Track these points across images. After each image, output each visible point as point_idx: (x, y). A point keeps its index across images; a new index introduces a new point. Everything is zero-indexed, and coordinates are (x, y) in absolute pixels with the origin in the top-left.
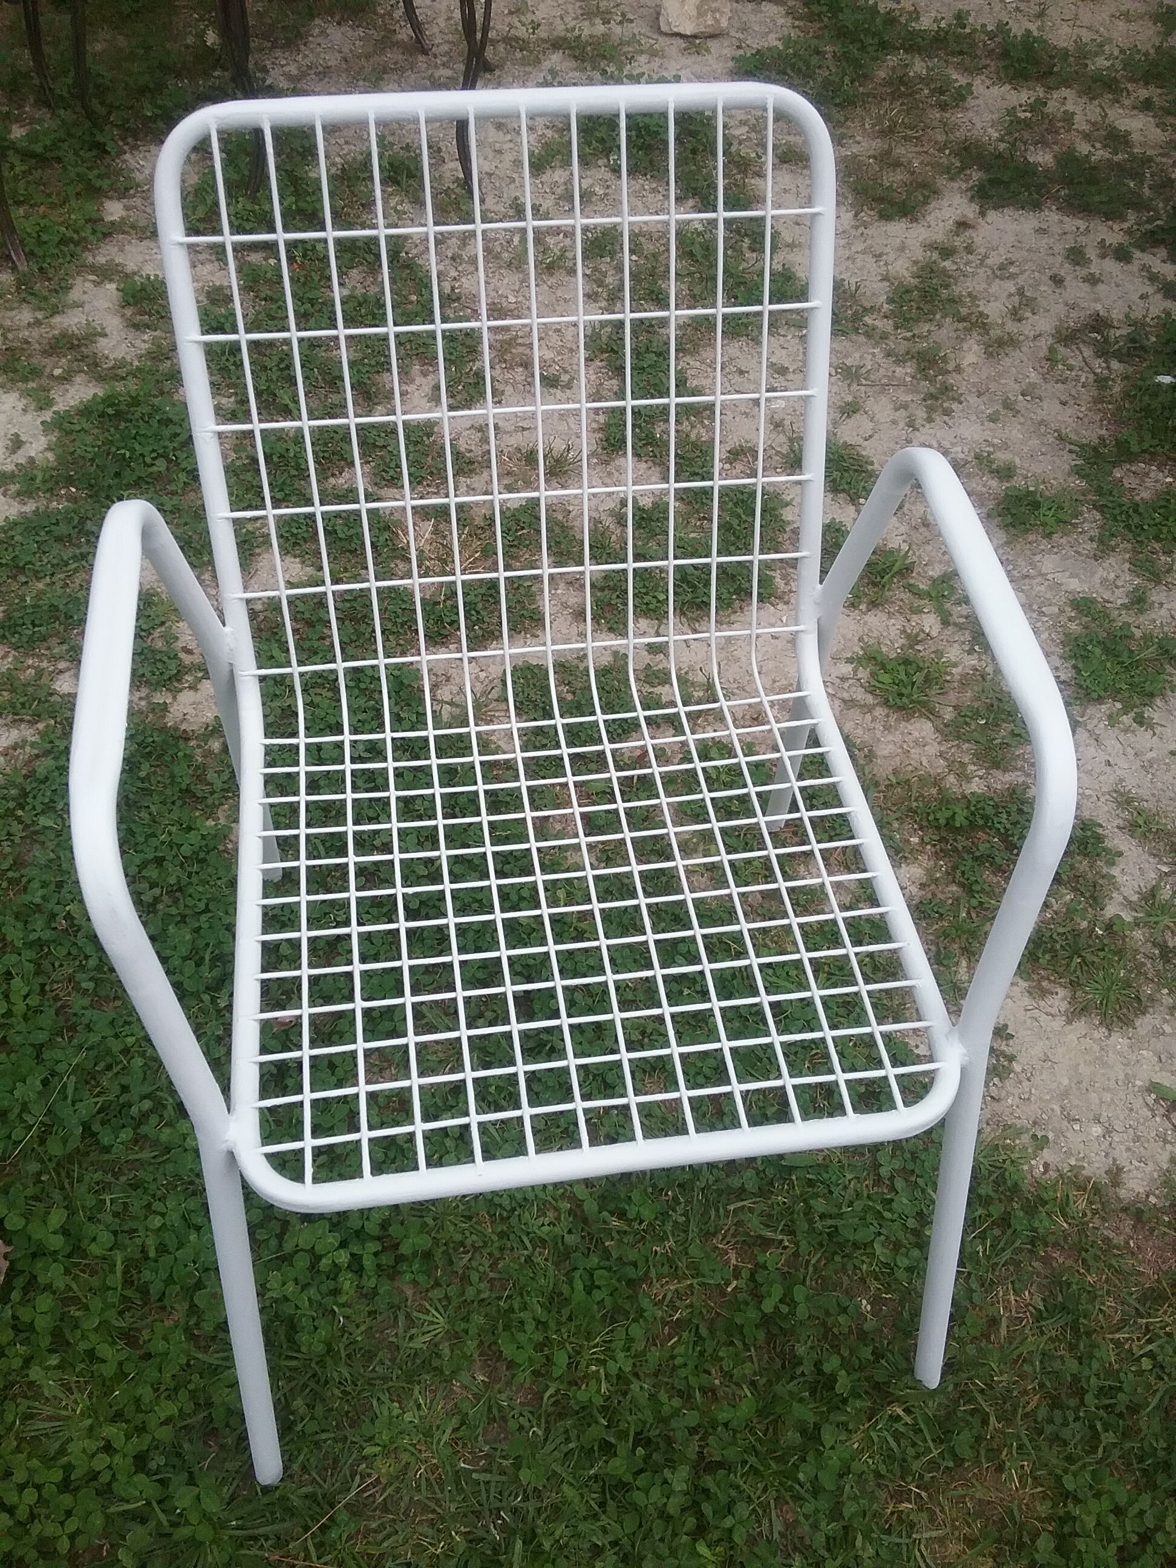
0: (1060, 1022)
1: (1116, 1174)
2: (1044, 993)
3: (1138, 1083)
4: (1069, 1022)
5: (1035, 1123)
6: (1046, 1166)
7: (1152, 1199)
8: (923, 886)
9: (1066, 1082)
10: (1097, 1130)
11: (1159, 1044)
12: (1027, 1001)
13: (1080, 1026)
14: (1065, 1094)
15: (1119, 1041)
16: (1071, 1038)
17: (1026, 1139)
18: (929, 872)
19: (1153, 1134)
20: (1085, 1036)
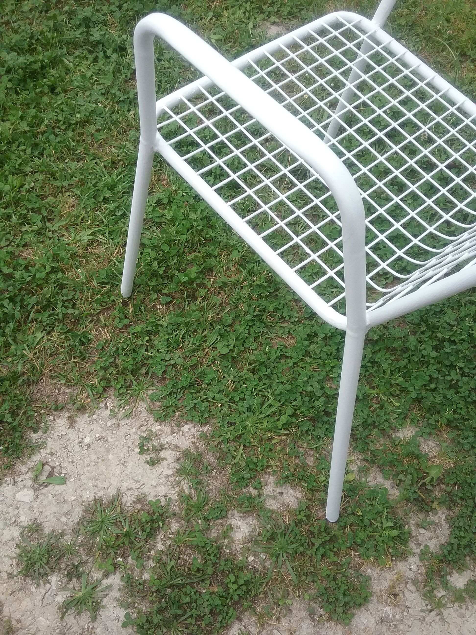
0: (124, 488)
1: (72, 421)
2: (139, 500)
3: (73, 479)
4: (119, 490)
5: (119, 426)
6: (106, 408)
7: (51, 418)
8: (231, 527)
9: (110, 457)
10: (87, 440)
11: (66, 508)
12: (145, 490)
13: (112, 492)
14: (108, 450)
15: (88, 496)
16: (115, 483)
17: (120, 415)
18: (232, 541)
19: (58, 454)
20: (108, 488)
